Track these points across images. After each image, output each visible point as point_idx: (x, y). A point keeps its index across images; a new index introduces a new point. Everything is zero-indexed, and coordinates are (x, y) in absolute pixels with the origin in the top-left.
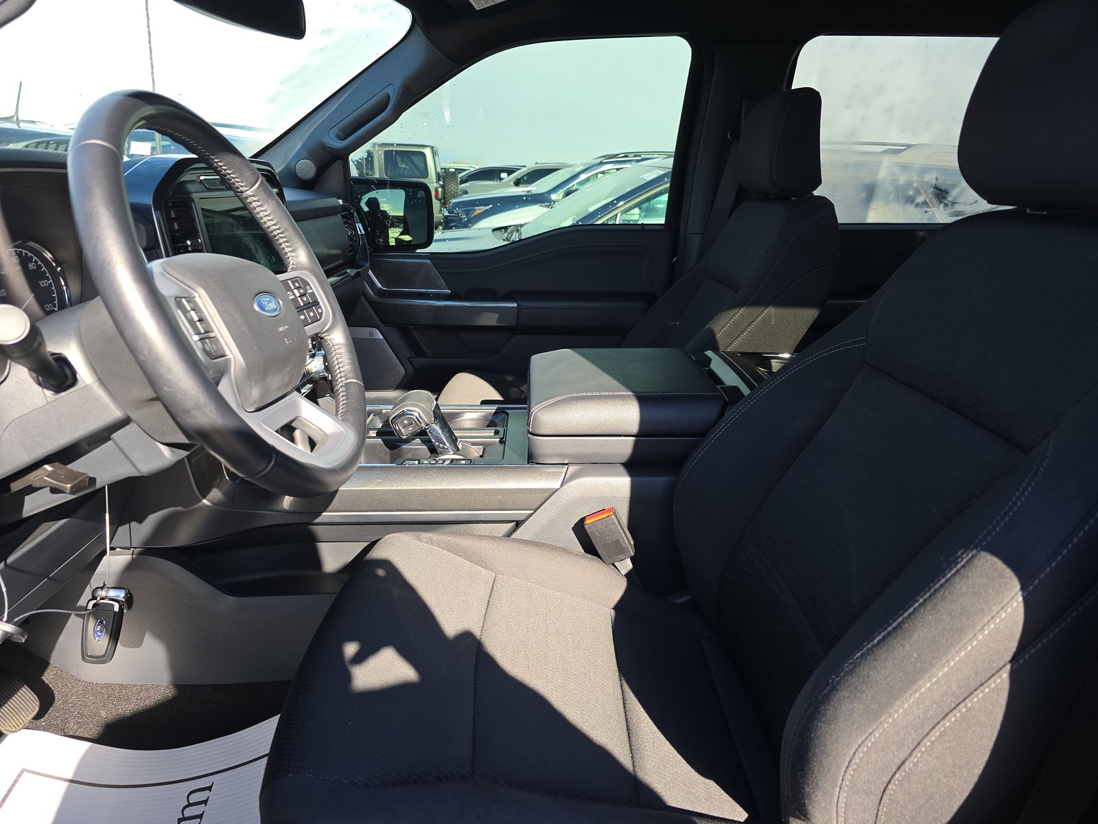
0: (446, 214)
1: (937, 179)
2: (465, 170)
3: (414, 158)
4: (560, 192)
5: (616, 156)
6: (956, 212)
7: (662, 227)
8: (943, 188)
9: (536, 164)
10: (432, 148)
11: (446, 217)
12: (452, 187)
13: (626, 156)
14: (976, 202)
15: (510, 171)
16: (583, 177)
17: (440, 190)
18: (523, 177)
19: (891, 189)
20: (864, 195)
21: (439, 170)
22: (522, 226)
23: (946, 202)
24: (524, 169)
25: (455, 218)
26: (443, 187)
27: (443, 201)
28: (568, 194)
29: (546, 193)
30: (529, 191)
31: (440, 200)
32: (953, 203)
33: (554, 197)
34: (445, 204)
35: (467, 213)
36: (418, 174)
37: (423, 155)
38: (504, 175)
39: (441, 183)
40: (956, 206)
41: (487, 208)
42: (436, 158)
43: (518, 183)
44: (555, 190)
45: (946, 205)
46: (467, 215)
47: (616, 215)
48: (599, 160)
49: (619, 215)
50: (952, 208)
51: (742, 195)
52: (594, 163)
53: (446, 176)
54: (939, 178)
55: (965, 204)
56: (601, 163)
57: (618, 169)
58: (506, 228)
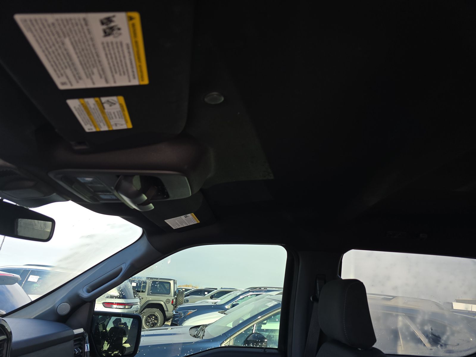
0: (174, 313)
1: (432, 330)
2: (189, 290)
3: (165, 284)
4: (229, 305)
5: (256, 288)
6: (448, 350)
7: (276, 351)
8: (437, 335)
9: (222, 288)
10: (174, 280)
11: (174, 315)
12: (180, 299)
13: (261, 289)
14: (458, 345)
15: (209, 292)
16: (241, 297)
17: (174, 300)
18: (215, 294)
19: (407, 333)
20: (392, 336)
21: (176, 290)
22: (206, 326)
23: (441, 343)
24: (215, 291)
25: (178, 316)
26: (176, 299)
27: (175, 305)
28: (233, 306)
29: (223, 304)
30: (215, 303)
31: (174, 305)
32: (446, 345)
33: (227, 307)
34: (176, 307)
35: (184, 313)
36: (165, 292)
37: (170, 283)
38: (206, 293)
39: (176, 297)
40: (448, 346)
41: (194, 311)
42: (175, 285)
43: (212, 297)
44: (227, 303)
45: (441, 346)
46: (184, 315)
47: (254, 325)
48: (248, 290)
49: (255, 325)
50: (446, 347)
51: (323, 338)
52: (246, 291)
53: (179, 293)
54: (433, 328)
55: (453, 346)
56: (249, 292)
57: (257, 295)
58: (198, 326)
